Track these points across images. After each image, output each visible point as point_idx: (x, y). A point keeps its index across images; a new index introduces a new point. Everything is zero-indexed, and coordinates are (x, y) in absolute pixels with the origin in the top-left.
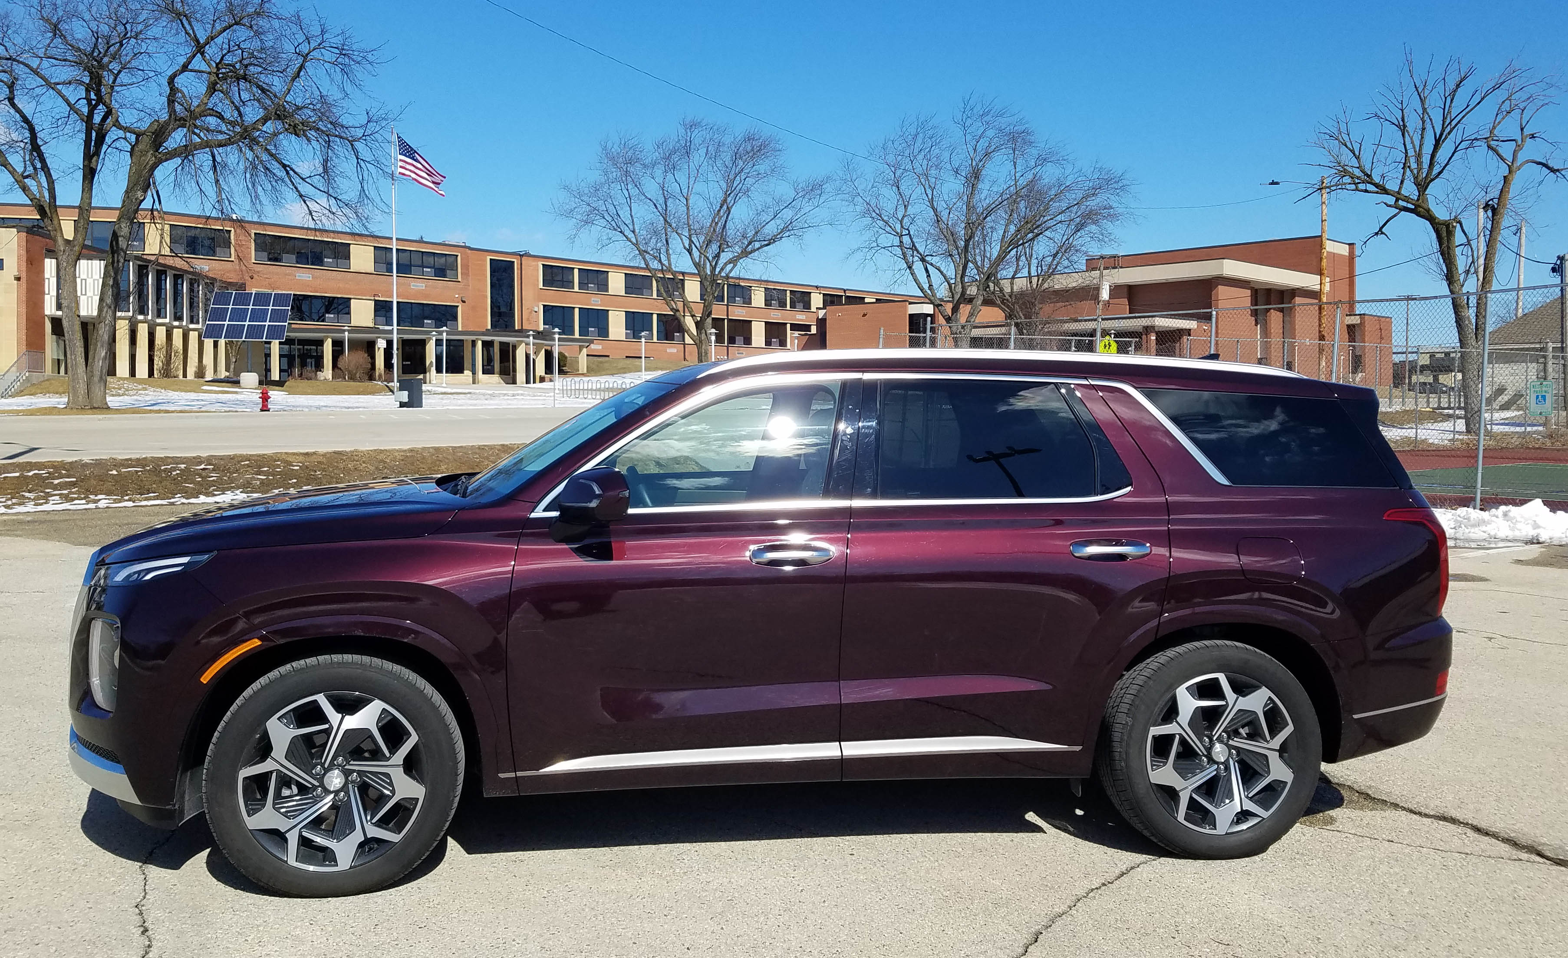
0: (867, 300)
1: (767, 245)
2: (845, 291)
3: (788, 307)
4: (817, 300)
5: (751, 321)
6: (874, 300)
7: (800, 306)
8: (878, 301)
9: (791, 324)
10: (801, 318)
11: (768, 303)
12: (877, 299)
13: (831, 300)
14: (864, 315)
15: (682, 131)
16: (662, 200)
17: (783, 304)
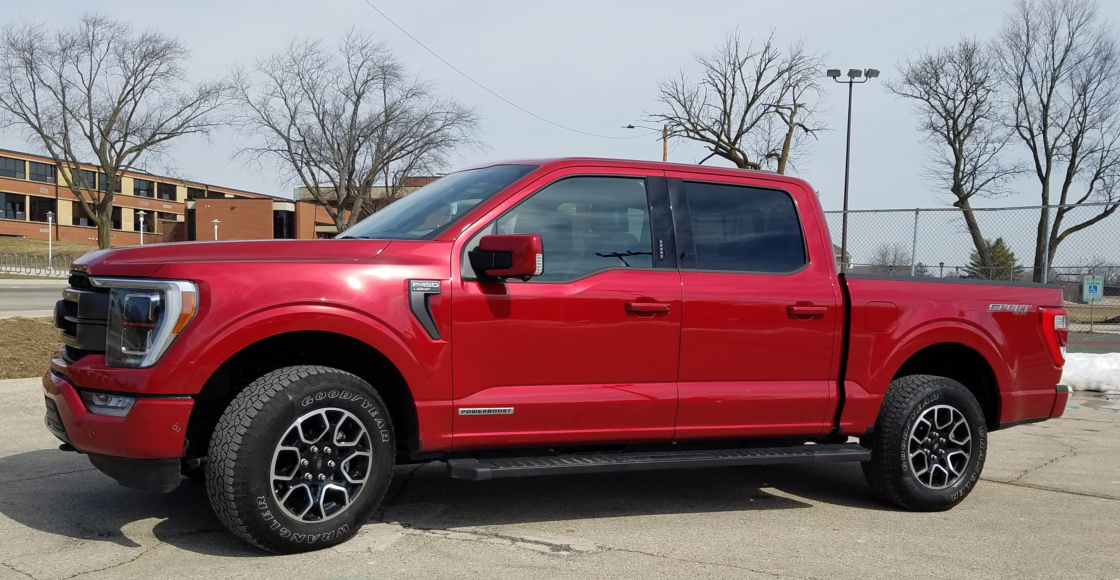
0: (226, 196)
1: (165, 139)
2: (207, 186)
3: (156, 197)
4: (182, 193)
5: (121, 207)
6: (233, 196)
7: (166, 196)
8: (237, 197)
9: (158, 212)
10: (167, 207)
11: (137, 191)
12: (235, 195)
13: (194, 193)
14: (232, 208)
15: (84, 26)
16: (59, 88)
17: (150, 193)
